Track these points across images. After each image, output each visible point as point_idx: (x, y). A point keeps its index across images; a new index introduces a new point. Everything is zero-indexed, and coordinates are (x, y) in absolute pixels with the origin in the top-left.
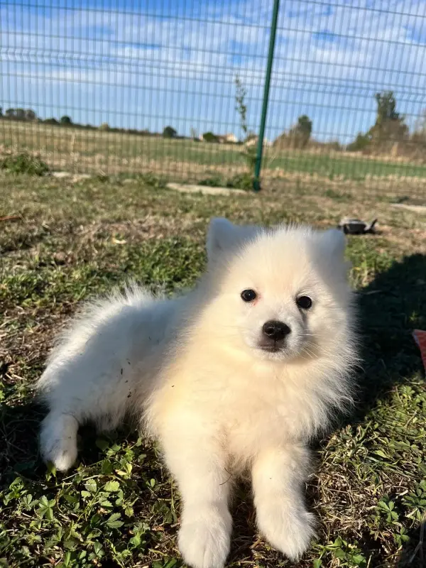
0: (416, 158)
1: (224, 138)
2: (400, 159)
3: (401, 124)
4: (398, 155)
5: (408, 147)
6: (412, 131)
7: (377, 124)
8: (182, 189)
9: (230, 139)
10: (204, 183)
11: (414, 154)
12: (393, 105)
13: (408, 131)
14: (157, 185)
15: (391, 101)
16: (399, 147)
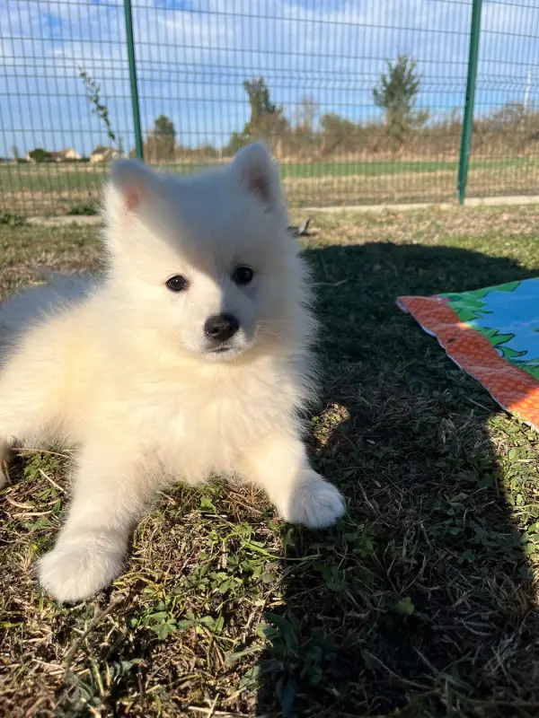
0: (304, 156)
1: (62, 155)
2: (287, 160)
3: (280, 117)
4: (284, 155)
5: (292, 144)
6: (293, 125)
7: (252, 119)
8: (49, 223)
9: (71, 155)
10: (76, 212)
11: (301, 152)
12: (266, 94)
13: (289, 125)
14: (12, 222)
15: (263, 89)
16: (283, 146)
